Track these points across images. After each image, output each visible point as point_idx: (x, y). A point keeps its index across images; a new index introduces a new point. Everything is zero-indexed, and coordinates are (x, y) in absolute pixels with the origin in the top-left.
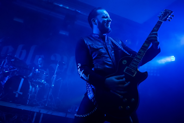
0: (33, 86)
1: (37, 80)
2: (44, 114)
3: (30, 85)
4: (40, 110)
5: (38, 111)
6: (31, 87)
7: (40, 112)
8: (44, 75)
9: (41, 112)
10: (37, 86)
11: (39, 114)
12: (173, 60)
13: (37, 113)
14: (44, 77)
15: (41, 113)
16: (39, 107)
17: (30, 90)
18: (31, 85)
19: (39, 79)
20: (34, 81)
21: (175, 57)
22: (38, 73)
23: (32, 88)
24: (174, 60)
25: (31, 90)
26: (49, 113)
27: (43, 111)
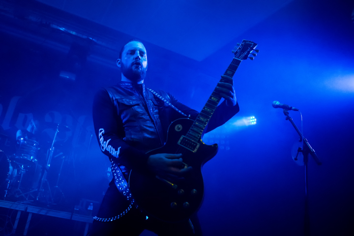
0: (15, 166)
1: (21, 156)
2: (33, 214)
3: (10, 165)
4: (27, 208)
5: (23, 210)
6: (11, 167)
7: (26, 210)
8: (33, 147)
9: (28, 211)
10: (21, 166)
11: (25, 214)
12: (253, 123)
13: (22, 212)
14: (34, 151)
15: (28, 213)
16: (25, 202)
17: (10, 173)
18: (12, 165)
19: (26, 155)
20: (17, 157)
21: (256, 117)
22: (23, 144)
23: (13, 170)
24: (255, 123)
25: (12, 173)
26: (43, 212)
27: (32, 210)
